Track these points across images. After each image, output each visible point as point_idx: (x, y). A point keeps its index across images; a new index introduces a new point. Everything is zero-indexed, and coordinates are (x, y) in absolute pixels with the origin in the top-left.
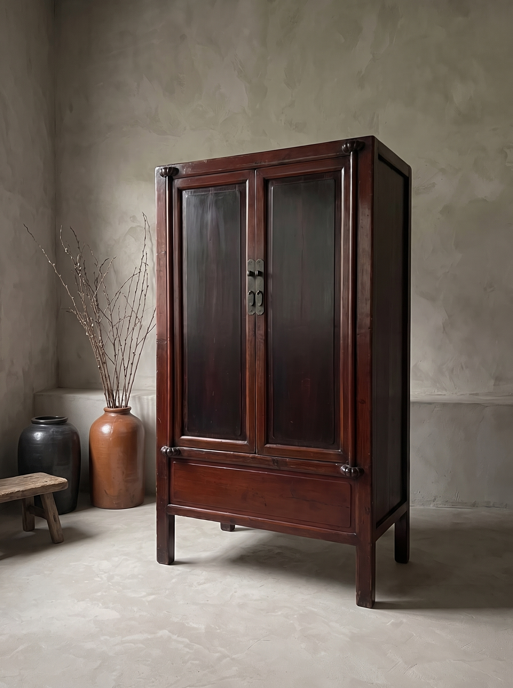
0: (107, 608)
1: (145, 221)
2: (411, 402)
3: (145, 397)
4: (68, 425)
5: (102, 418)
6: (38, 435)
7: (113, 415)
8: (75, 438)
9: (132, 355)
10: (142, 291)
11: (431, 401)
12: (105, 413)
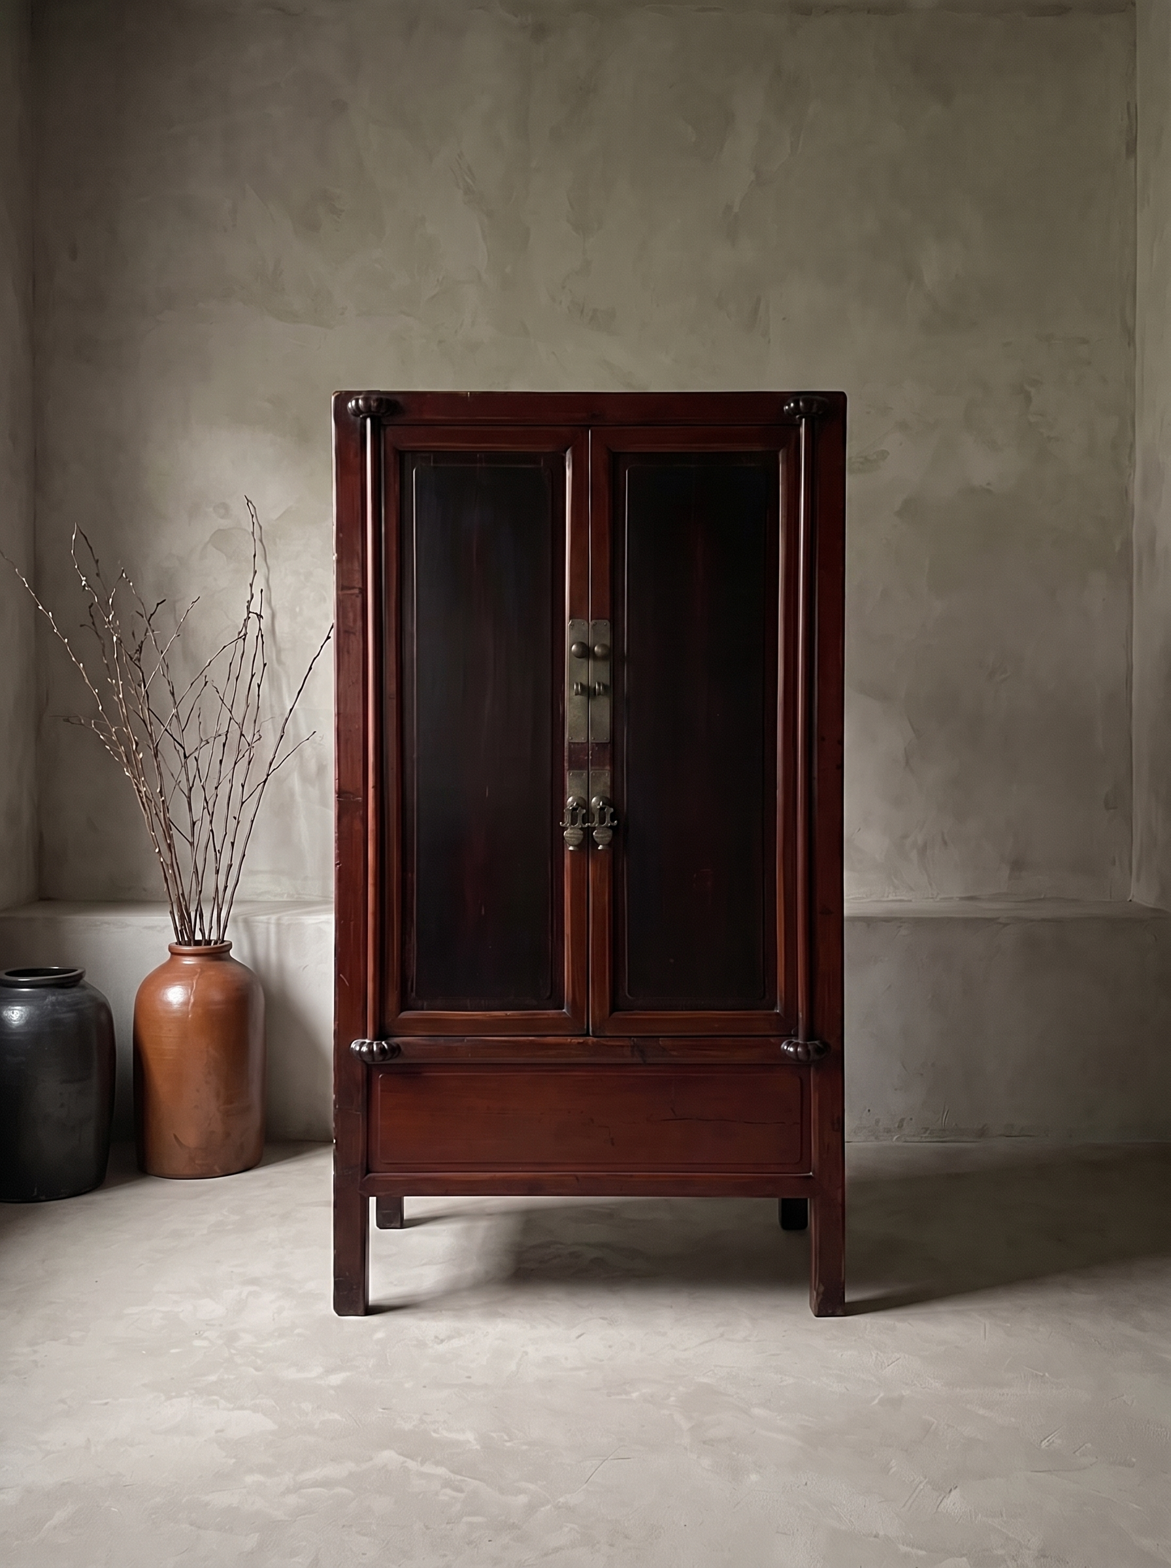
0: (242, 1408)
1: (253, 516)
2: (847, 917)
3: (263, 918)
4: (84, 987)
5: (164, 969)
6: (16, 1015)
7: (189, 961)
8: (103, 1017)
9: (232, 823)
10: (253, 676)
11: (886, 916)
12: (171, 957)
